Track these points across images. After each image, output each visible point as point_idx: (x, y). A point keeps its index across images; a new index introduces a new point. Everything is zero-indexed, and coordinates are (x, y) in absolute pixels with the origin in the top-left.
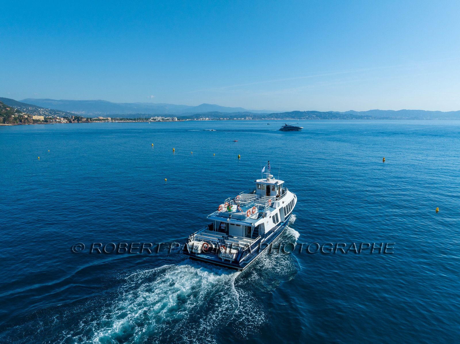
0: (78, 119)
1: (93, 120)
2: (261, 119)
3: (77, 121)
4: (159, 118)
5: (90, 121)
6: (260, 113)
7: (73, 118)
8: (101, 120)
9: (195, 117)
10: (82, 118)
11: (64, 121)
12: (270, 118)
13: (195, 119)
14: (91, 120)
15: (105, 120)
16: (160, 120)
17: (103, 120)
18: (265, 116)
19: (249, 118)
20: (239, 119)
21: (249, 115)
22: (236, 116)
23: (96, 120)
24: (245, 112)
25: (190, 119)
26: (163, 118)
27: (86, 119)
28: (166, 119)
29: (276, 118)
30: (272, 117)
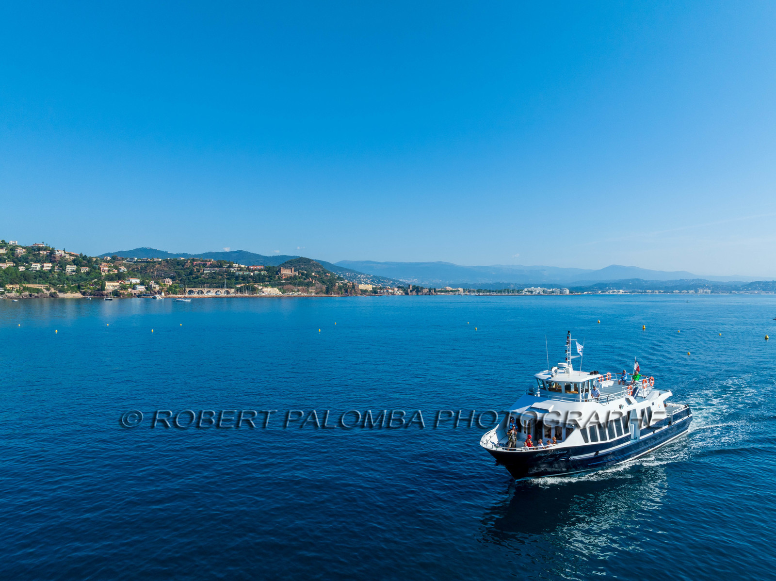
0: (417, 289)
1: (438, 291)
2: (731, 293)
3: (416, 292)
4: (538, 290)
5: (433, 292)
6: (725, 281)
7: (411, 289)
8: (448, 291)
9: (597, 288)
10: (422, 288)
11: (398, 292)
12: (749, 290)
13: (600, 292)
14: (435, 291)
15: (454, 291)
16: (539, 293)
17: (451, 291)
18: (740, 287)
19: (705, 290)
20: (683, 293)
21: (704, 285)
22: (676, 288)
23: (442, 291)
24: (693, 280)
25: (590, 292)
26: (543, 289)
27: (428, 290)
28: (551, 292)
29: (763, 290)
30: (755, 289)
